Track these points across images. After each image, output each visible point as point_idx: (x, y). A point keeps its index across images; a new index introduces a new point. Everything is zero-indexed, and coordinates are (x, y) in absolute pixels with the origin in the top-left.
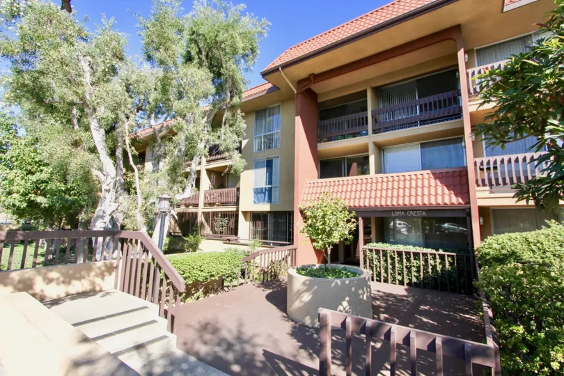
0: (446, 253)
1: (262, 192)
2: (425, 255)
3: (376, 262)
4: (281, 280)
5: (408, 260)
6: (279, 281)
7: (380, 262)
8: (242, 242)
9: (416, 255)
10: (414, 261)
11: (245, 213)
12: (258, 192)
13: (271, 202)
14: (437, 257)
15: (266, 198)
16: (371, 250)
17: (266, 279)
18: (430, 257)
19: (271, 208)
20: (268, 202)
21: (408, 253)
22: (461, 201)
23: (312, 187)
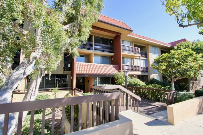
23: (78, 65)
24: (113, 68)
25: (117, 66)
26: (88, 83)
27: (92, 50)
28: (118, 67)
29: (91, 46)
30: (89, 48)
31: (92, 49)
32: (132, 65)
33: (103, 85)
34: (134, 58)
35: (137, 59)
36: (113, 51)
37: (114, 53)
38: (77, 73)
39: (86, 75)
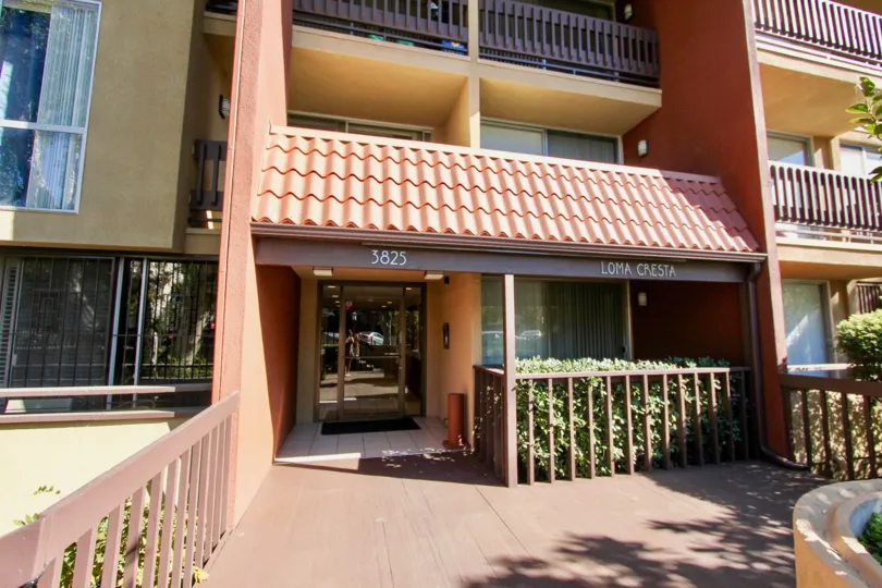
0: (712, 371)
2: (674, 377)
3: (556, 420)
7: (566, 416)
9: (656, 380)
10: (652, 400)
14: (697, 381)
16: (542, 384)
18: (682, 381)
21: (637, 380)
22: (744, 245)
23: (305, 150)
24: (672, 197)
25: (707, 179)
26: (447, 346)
27: (466, 53)
28: (720, 189)
29: (456, 22)
30: (438, 40)
31: (466, 45)
33: (568, 364)
34: (832, 137)
35: (860, 149)
36: (650, 75)
37: (660, 91)
38: (266, 219)
39: (380, 255)
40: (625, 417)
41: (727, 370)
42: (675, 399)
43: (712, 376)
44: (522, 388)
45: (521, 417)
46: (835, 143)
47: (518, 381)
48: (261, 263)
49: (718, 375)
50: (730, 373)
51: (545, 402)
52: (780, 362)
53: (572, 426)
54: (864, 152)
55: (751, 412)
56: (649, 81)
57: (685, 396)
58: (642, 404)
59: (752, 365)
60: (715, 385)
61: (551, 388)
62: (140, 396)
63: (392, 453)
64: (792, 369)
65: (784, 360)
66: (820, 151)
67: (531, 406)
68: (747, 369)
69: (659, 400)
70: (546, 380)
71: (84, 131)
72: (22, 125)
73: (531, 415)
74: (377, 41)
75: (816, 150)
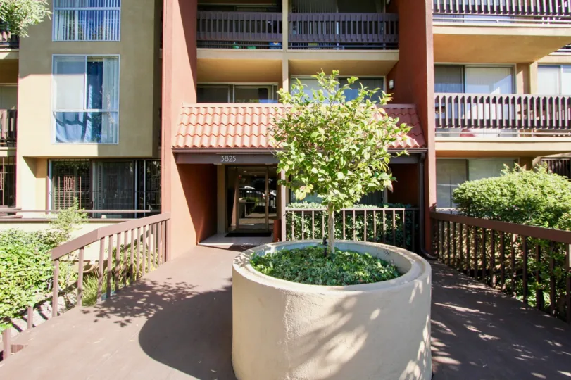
0: (394, 209)
1: (77, 121)
2: (370, 212)
3: (305, 230)
4: (148, 283)
5: (348, 221)
6: (144, 287)
7: (310, 228)
8: (25, 216)
9: (360, 214)
10: (357, 222)
11: (33, 162)
12: (65, 120)
13: (99, 140)
14: (384, 214)
15: (89, 132)
16: (299, 213)
17: (113, 287)
18: (375, 215)
19: (100, 150)
20: (93, 140)
22: (416, 143)
23: (196, 113)
25: (406, 106)
27: (281, 48)
28: (413, 111)
29: (275, 32)
30: (268, 43)
31: (281, 43)
32: (520, 93)
34: (532, 63)
35: (559, 67)
36: (392, 41)
37: (398, 51)
38: (178, 146)
39: (224, 157)
40: (342, 230)
41: (403, 209)
42: (371, 222)
43: (394, 212)
44: (288, 215)
45: (288, 228)
46: (533, 67)
47: (287, 212)
48: (179, 163)
49: (396, 212)
50: (405, 211)
51: (300, 221)
52: (431, 205)
53: (313, 233)
54: (562, 69)
55: (417, 231)
56: (391, 46)
57: (377, 221)
58: (352, 224)
59: (419, 207)
60: (395, 216)
61: (303, 215)
62: (138, 213)
63: (247, 244)
64: (438, 209)
65: (434, 205)
66: (521, 73)
67: (293, 223)
68: (417, 209)
69: (361, 223)
70: (301, 212)
71: (118, 111)
72: (97, 110)
73: (293, 227)
74: (237, 50)
75: (518, 72)
